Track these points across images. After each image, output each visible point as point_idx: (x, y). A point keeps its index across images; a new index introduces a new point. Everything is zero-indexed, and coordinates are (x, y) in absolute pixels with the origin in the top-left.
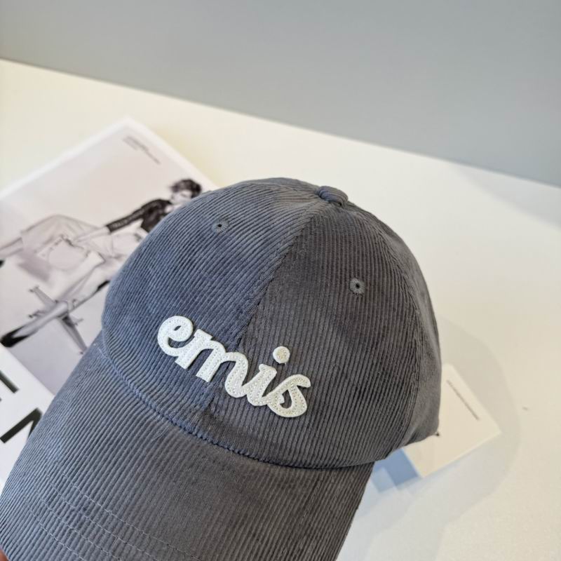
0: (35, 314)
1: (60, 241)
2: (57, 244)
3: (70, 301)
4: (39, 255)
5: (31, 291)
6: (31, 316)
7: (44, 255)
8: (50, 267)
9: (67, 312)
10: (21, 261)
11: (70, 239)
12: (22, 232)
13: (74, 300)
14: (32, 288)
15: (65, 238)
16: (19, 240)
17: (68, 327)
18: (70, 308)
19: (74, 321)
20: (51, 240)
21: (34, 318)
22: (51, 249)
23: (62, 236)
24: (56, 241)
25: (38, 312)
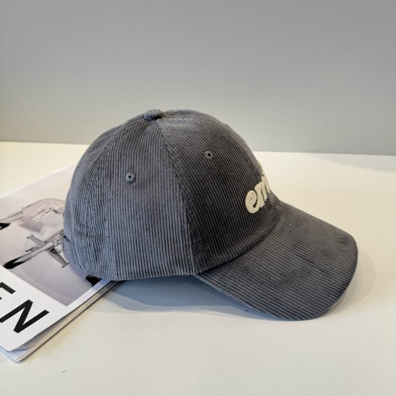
0: (30, 250)
1: (49, 211)
2: (47, 213)
3: (55, 241)
4: (33, 219)
5: (28, 238)
6: (27, 251)
7: (37, 219)
8: (41, 225)
9: (54, 247)
10: (22, 223)
11: (56, 210)
12: (23, 208)
13: (58, 240)
14: (28, 236)
15: (53, 209)
16: (22, 212)
17: (54, 255)
18: (55, 245)
19: (58, 251)
20: (43, 211)
21: (29, 252)
22: (43, 216)
23: (51, 209)
24: (46, 211)
25: (33, 248)
